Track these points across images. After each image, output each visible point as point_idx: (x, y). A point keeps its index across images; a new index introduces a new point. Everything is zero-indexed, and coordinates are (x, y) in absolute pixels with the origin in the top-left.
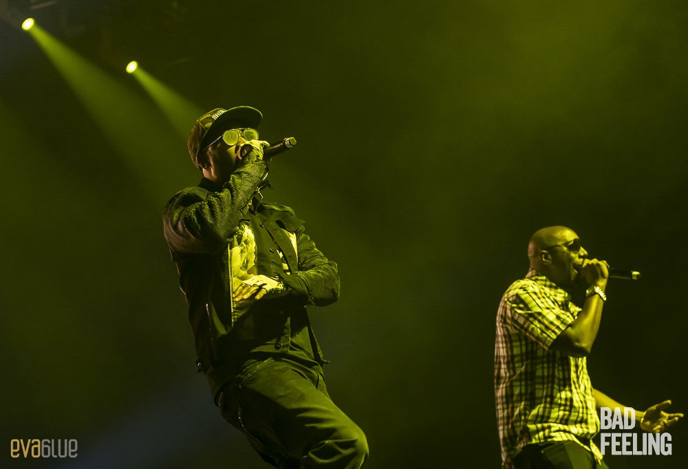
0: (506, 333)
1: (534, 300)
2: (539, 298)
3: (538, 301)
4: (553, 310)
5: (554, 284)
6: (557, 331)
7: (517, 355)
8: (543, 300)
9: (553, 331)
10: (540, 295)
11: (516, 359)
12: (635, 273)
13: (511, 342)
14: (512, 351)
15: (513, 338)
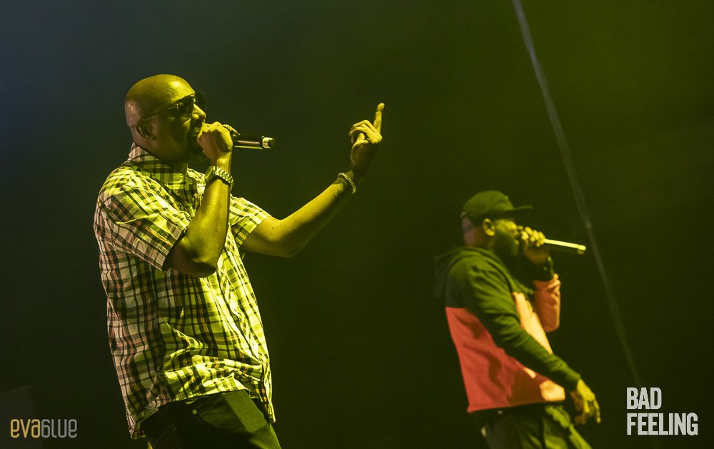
0: (109, 250)
1: (136, 203)
2: (143, 198)
3: (142, 203)
4: (164, 213)
5: (166, 167)
6: (168, 242)
7: (126, 280)
8: (149, 200)
9: (164, 244)
10: (144, 194)
11: (125, 286)
12: (266, 139)
13: (116, 261)
14: (119, 274)
15: (119, 257)
